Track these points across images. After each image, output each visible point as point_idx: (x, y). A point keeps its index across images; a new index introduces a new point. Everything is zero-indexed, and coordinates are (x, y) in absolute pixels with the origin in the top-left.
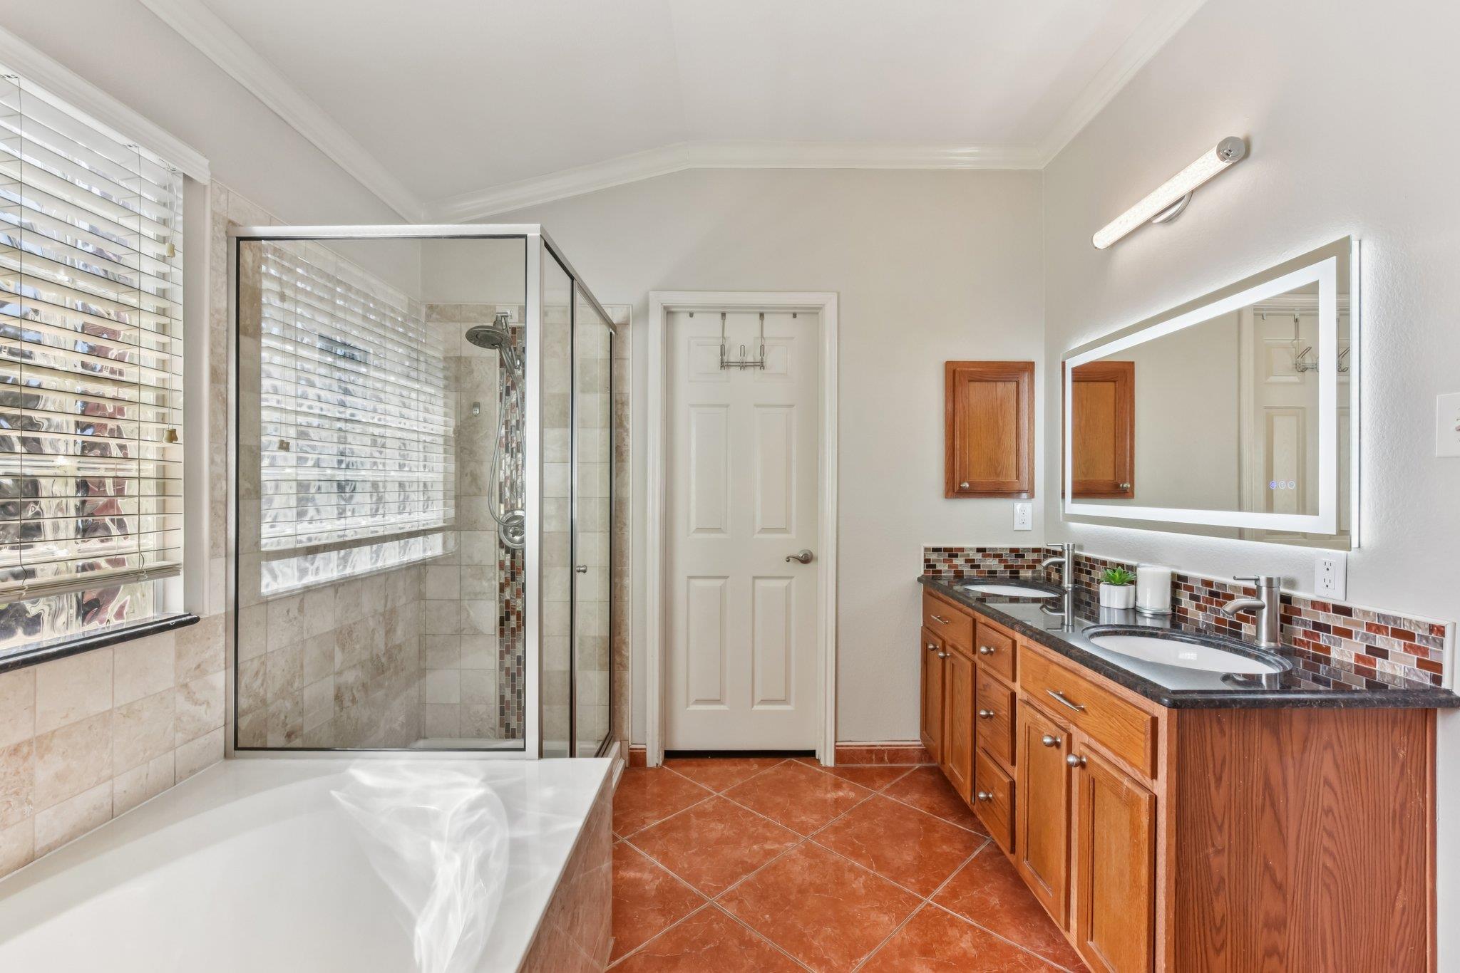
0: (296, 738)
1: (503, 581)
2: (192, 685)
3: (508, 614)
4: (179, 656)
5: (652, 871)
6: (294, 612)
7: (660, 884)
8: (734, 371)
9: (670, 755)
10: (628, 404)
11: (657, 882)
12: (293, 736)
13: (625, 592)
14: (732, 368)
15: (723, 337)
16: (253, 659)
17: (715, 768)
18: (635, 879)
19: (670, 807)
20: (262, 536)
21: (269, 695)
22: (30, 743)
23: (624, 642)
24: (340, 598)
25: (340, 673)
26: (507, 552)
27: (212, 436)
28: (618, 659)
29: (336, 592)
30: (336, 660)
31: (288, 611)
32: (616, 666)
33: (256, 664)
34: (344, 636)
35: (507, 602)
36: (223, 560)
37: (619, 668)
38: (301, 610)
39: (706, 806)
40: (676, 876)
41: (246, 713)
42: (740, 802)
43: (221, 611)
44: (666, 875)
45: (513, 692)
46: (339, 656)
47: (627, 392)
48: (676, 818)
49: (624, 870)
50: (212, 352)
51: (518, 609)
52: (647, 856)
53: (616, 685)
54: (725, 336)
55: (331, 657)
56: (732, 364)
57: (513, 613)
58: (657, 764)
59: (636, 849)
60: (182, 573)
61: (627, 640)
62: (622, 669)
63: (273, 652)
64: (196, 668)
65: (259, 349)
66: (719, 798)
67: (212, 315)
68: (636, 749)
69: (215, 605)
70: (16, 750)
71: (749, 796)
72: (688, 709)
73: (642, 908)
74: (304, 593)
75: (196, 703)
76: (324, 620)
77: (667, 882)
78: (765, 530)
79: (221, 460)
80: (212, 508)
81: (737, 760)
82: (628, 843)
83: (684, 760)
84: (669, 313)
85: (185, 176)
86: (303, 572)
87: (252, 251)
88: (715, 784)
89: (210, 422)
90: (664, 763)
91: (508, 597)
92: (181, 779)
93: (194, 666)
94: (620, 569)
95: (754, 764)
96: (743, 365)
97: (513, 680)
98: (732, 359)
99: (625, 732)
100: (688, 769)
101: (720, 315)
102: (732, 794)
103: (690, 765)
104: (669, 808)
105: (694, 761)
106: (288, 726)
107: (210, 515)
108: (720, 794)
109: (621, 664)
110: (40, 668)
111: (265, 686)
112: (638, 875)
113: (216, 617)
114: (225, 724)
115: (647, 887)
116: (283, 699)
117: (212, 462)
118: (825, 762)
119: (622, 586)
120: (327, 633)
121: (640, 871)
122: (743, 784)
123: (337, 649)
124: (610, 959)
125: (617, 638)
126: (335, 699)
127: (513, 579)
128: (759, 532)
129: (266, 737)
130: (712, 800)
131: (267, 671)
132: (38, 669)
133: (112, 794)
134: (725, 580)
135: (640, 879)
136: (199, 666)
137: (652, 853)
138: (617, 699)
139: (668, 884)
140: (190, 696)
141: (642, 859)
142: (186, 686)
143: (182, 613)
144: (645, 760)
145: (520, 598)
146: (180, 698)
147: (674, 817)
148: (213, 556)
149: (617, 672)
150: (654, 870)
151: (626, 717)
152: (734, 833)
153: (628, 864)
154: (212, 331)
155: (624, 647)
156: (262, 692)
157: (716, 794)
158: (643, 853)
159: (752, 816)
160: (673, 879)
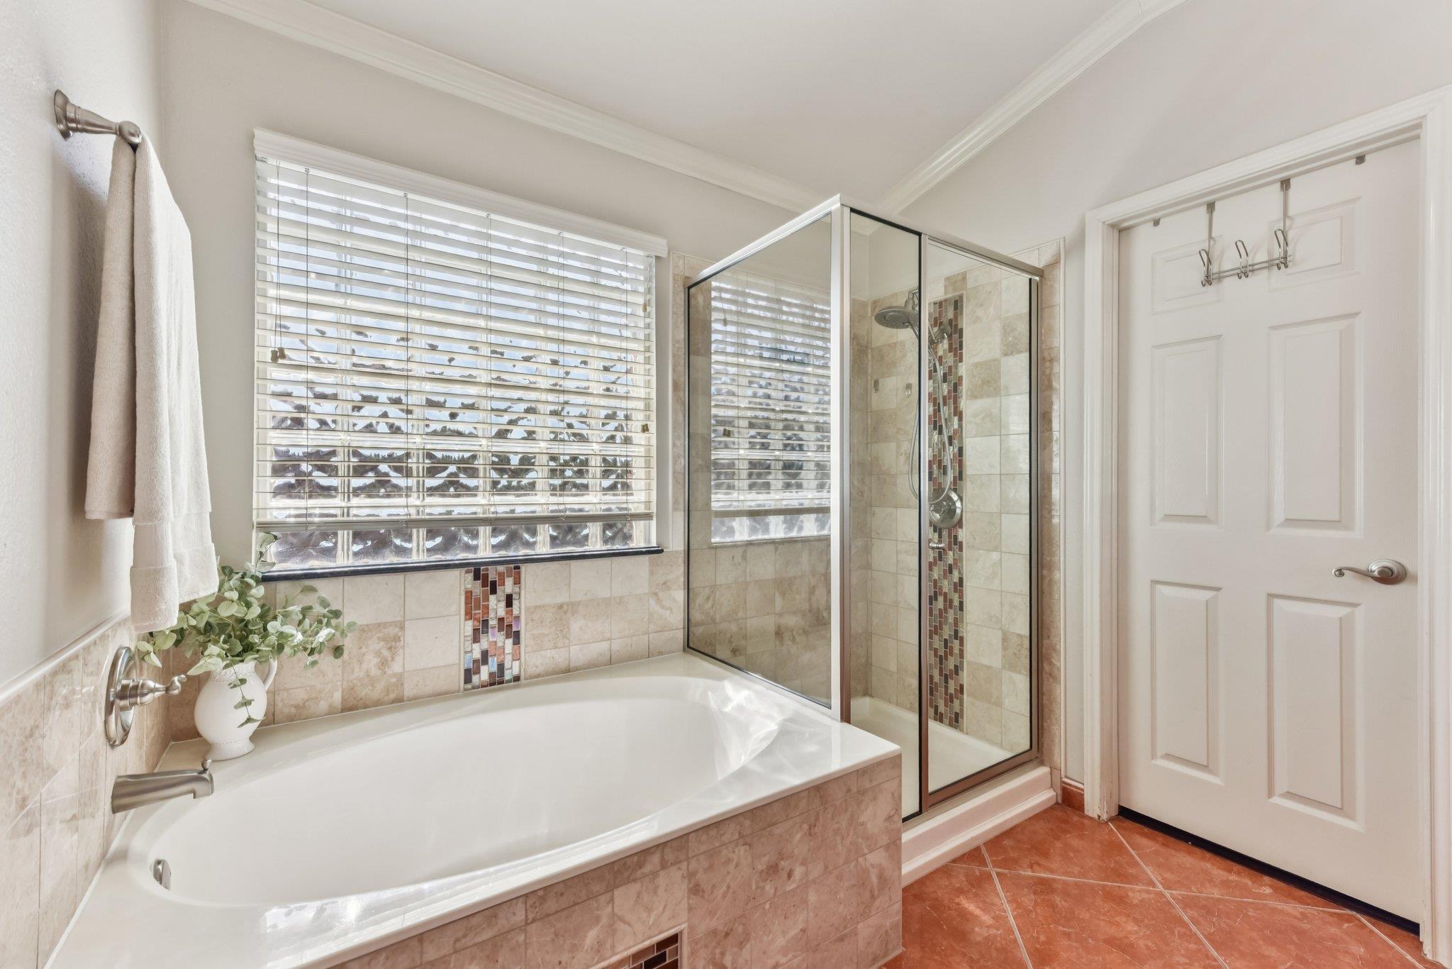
0: (740, 655)
1: (931, 560)
2: (660, 594)
3: (935, 593)
4: (652, 573)
5: (996, 918)
6: (738, 559)
7: (995, 936)
8: (1230, 284)
9: (1126, 815)
10: (1058, 361)
11: (993, 931)
12: (737, 653)
13: (1055, 588)
14: (1226, 280)
15: (1210, 237)
16: (705, 587)
17: (1187, 859)
18: (971, 914)
19: (1079, 869)
20: (712, 500)
21: (718, 616)
22: (568, 604)
23: (1054, 649)
24: (780, 554)
25: (780, 615)
26: (935, 531)
27: (674, 428)
28: (1046, 667)
29: (776, 549)
30: (777, 603)
31: (733, 558)
32: (1045, 676)
33: (707, 591)
34: (783, 585)
35: (935, 581)
36: (683, 512)
37: (1048, 678)
38: (744, 558)
39: (1130, 894)
40: (1020, 941)
41: (698, 624)
42: (1192, 919)
43: (682, 549)
44: (1011, 931)
45: (941, 674)
46: (779, 602)
47: (1056, 345)
48: (1076, 884)
49: (967, 898)
50: (674, 370)
51: (944, 591)
52: (1004, 901)
53: (1045, 698)
54: (1213, 235)
55: (773, 601)
56: (1225, 274)
57: (941, 594)
58: (1099, 817)
59: (999, 887)
60: (655, 518)
61: (1058, 647)
62: (1051, 680)
63: (720, 585)
64: (663, 584)
65: (710, 363)
66: (1161, 895)
67: (674, 345)
68: (1070, 785)
69: (676, 544)
70: (561, 607)
71: (1215, 919)
72: (1154, 762)
73: (954, 944)
74: (747, 545)
75: (663, 607)
76: (765, 568)
77: (1005, 939)
78: (1290, 522)
79: (681, 445)
80: (674, 477)
81: (1237, 867)
82: (995, 876)
83: (1146, 830)
84: (1121, 231)
85: (656, 256)
86: (753, 530)
87: (703, 294)
88: (1168, 875)
89: (673, 418)
90: (1111, 819)
91: (936, 577)
92: (653, 655)
93: (662, 582)
94: (1048, 559)
95: (1266, 887)
96: (1244, 272)
97: (941, 663)
98: (1227, 266)
99: (1056, 758)
100: (1144, 841)
101: (1204, 208)
102: (1187, 903)
103: (1153, 839)
104: (1076, 869)
105: (1161, 837)
106: (734, 644)
107: (673, 480)
108: (1167, 893)
109: (1051, 675)
110: (574, 563)
111: (714, 609)
112: (978, 912)
113: (677, 552)
114: (684, 628)
115: (977, 929)
116: (729, 622)
117: (674, 445)
118: (1434, 952)
119: (1051, 580)
120: (768, 580)
121: (983, 910)
122: (1218, 900)
123: (777, 595)
124: (886, 964)
125: (1045, 642)
126: (776, 634)
127: (940, 559)
128: (1281, 525)
129: (715, 646)
130: (1148, 892)
131: (716, 598)
132: (572, 564)
133: (610, 650)
134: (1215, 593)
135: (977, 917)
136: (665, 583)
137: (1013, 900)
138: (1046, 716)
139: (1004, 943)
140: (659, 601)
141: (996, 900)
142: (656, 594)
143: (655, 545)
144: (1083, 805)
145: (946, 579)
146: (652, 602)
147: (1075, 881)
148: (675, 509)
149: (1045, 682)
150: (1000, 919)
151: (1057, 740)
152: (1147, 946)
153: (976, 895)
154: (674, 356)
155: (1054, 655)
156: (712, 612)
157: (1160, 888)
158: (1002, 894)
159: (1196, 943)
160: (1015, 941)
